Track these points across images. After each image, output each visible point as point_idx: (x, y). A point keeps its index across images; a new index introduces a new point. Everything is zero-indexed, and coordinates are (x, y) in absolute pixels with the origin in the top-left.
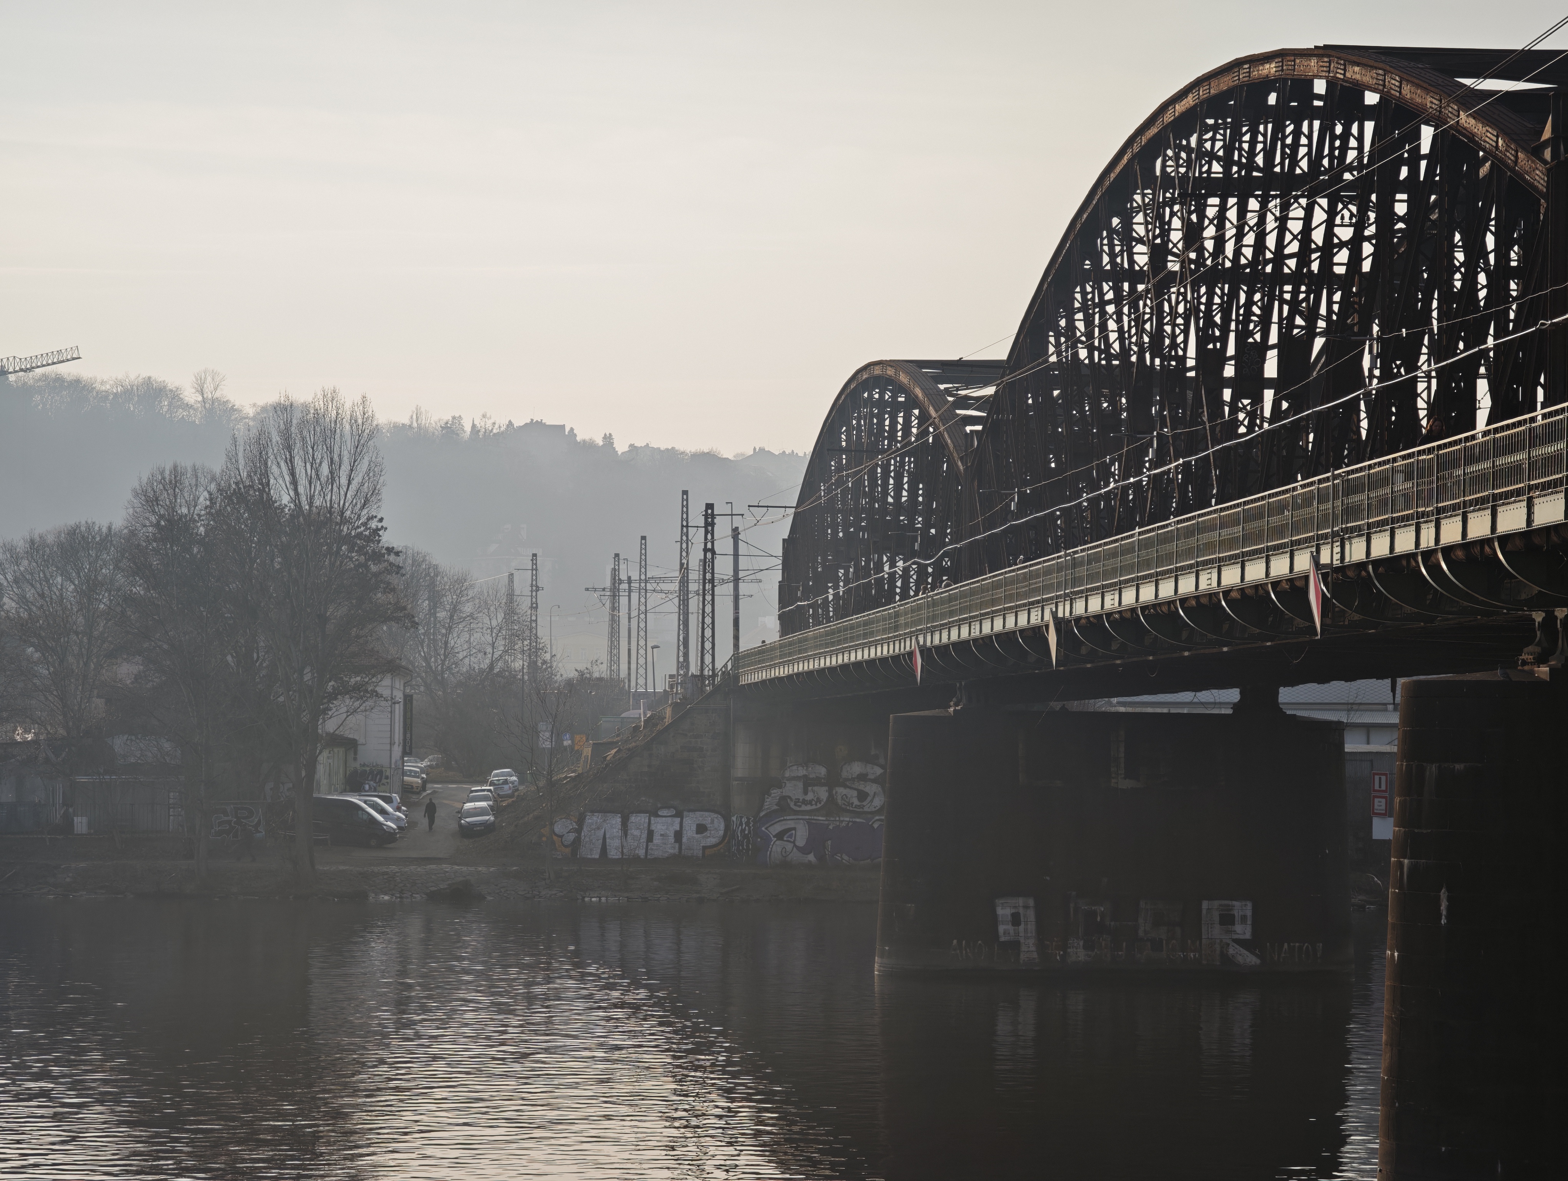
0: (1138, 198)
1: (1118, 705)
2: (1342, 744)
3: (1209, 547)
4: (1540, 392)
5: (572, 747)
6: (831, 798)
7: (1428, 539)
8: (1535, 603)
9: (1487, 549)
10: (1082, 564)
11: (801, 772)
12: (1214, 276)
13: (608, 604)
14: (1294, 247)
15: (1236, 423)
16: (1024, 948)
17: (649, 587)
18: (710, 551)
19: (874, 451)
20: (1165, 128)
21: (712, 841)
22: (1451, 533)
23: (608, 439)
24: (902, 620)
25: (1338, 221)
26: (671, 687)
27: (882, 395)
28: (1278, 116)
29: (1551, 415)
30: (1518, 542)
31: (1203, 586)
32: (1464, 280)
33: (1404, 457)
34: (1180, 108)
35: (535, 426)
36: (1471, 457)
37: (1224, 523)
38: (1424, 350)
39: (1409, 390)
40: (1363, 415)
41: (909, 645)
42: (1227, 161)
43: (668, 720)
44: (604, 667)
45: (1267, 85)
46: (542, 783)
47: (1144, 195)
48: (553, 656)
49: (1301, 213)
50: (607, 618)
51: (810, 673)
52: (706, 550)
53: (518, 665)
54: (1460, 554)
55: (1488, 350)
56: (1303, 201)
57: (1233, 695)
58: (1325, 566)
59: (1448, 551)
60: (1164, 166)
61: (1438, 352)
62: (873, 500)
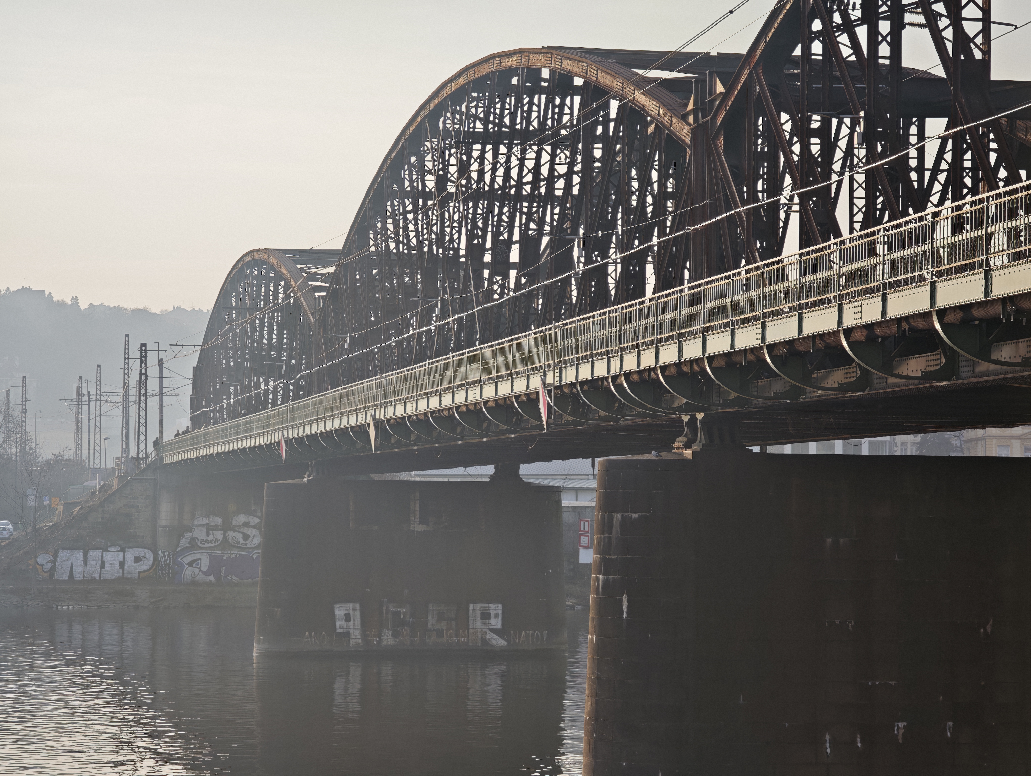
0: (428, 144)
1: (415, 476)
2: (559, 502)
3: (475, 373)
4: (687, 273)
5: (49, 506)
6: (225, 538)
7: (615, 369)
8: (683, 409)
9: (653, 374)
10: (391, 384)
11: (205, 521)
12: (477, 196)
13: (74, 410)
14: (529, 178)
15: (491, 292)
16: (353, 636)
17: (102, 398)
18: (144, 374)
19: (254, 308)
20: (445, 98)
21: (145, 568)
22: (630, 364)
23: (75, 300)
24: (273, 421)
25: (557, 161)
26: (117, 465)
27: (259, 272)
28: (519, 92)
29: (693, 287)
30: (673, 370)
31: (471, 398)
32: (638, 200)
33: (600, 315)
34: (455, 85)
35: (25, 291)
36: (642, 315)
37: (484, 357)
38: (613, 245)
39: (602, 271)
40: (574, 287)
41: (277, 437)
42: (486, 122)
43: (115, 488)
44: (71, 452)
45: (511, 72)
46: (29, 530)
47: (432, 143)
48: (37, 445)
49: (533, 155)
50: (74, 420)
51: (211, 456)
52: (141, 374)
53: (13, 451)
54: (636, 377)
55: (653, 246)
56: (535, 148)
57: (490, 469)
58: (549, 385)
59: (628, 375)
60: (445, 123)
61: (623, 246)
62: (254, 341)
